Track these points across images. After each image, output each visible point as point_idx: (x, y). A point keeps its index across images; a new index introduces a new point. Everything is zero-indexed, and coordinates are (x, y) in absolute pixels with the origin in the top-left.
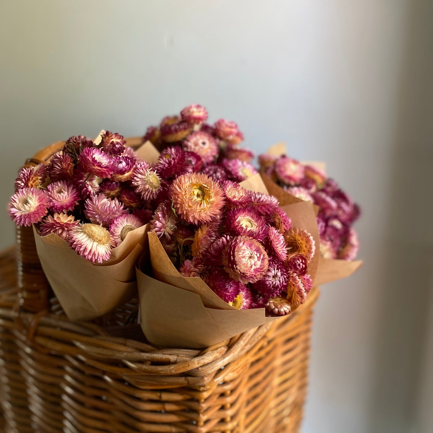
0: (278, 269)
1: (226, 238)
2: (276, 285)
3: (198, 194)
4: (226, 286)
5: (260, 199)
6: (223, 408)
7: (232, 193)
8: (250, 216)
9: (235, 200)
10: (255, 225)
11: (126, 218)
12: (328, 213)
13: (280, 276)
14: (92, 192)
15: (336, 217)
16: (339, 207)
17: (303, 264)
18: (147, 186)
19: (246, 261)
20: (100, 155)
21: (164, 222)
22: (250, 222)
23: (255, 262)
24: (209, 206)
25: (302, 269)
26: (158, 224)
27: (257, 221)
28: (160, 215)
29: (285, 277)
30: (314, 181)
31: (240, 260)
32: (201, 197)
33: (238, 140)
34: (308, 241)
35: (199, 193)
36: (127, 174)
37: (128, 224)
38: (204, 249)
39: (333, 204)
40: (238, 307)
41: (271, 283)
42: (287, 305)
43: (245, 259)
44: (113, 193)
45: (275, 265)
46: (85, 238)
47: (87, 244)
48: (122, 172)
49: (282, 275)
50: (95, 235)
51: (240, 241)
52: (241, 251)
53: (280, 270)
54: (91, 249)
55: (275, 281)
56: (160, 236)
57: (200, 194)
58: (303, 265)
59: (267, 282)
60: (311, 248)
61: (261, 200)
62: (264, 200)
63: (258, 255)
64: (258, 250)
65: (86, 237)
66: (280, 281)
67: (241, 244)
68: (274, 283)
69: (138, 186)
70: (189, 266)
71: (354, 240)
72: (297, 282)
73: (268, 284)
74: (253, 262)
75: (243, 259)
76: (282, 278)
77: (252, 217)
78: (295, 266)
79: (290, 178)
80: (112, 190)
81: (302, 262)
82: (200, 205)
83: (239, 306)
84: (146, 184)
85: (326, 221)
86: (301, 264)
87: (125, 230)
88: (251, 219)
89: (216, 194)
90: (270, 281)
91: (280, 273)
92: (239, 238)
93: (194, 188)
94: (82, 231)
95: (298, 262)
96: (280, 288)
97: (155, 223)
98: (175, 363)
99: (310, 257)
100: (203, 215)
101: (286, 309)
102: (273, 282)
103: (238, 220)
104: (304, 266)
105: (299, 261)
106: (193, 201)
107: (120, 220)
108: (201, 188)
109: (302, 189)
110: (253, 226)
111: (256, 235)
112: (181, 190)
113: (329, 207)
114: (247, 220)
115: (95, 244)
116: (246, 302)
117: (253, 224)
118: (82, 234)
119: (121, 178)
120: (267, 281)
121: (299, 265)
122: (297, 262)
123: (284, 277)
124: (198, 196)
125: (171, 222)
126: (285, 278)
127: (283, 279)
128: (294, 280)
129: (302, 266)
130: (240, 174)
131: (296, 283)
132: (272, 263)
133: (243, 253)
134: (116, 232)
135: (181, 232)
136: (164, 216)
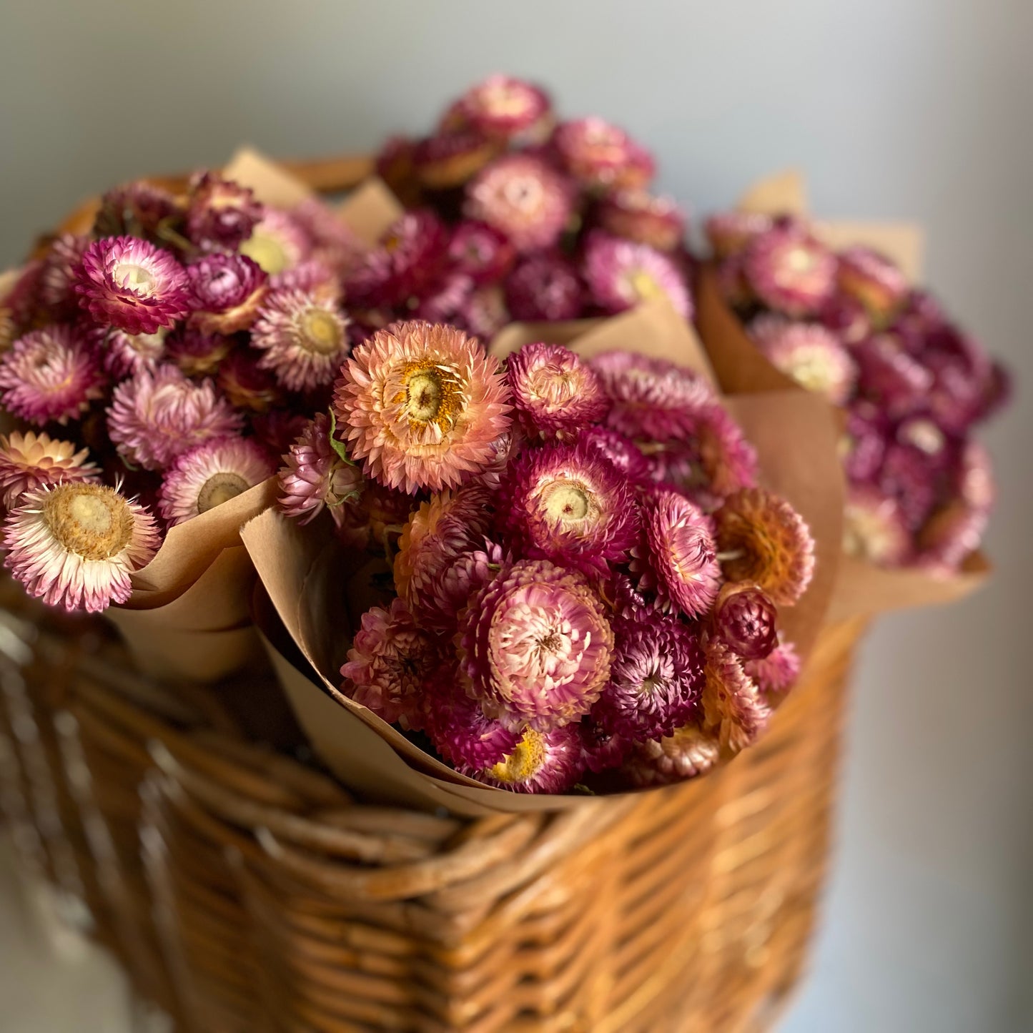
0: (662, 654)
1: (489, 555)
2: (653, 709)
3: (423, 393)
4: (469, 723)
5: (649, 391)
6: (530, 979)
7: (541, 386)
8: (588, 471)
9: (550, 409)
10: (596, 506)
11: (217, 452)
12: (901, 405)
13: (669, 681)
14: (139, 361)
15: (925, 414)
16: (937, 385)
17: (765, 623)
18: (295, 351)
19: (521, 664)
20: (148, 259)
21: (315, 477)
22: (582, 492)
23: (561, 662)
24: (451, 436)
25: (761, 639)
26: (296, 485)
27: (606, 491)
28: (302, 459)
29: (687, 682)
30: (860, 306)
31: (502, 661)
32: (432, 404)
33: (635, 178)
34: (792, 540)
35: (427, 392)
36: (234, 314)
37: (223, 471)
38: (425, 578)
39: (917, 376)
40: (525, 770)
41: (635, 705)
42: (704, 748)
43: (522, 656)
44: (201, 365)
45: (652, 644)
46: (45, 538)
47: (43, 561)
48: (219, 307)
49: (675, 678)
50: (77, 530)
51: (518, 585)
52: (510, 628)
53: (670, 659)
54: (57, 578)
55: (650, 696)
56: (311, 515)
57: (432, 395)
58: (762, 629)
59: (622, 701)
60: (799, 565)
61: (652, 396)
62: (663, 398)
63: (575, 635)
64: (577, 615)
65: (49, 535)
66: (666, 698)
67: (519, 596)
68: (646, 703)
69: (265, 351)
70: (372, 635)
71: (978, 484)
72: (737, 685)
73: (623, 707)
74: (550, 664)
75: (515, 658)
76: (676, 687)
77: (593, 476)
78: (736, 628)
79: (788, 294)
80: (199, 353)
81: (759, 618)
82: (423, 433)
83: (528, 769)
84: (291, 344)
85: (890, 430)
86: (757, 625)
87: (210, 489)
88: (587, 482)
89: (482, 396)
90: (633, 699)
91: (671, 667)
92: (515, 574)
93: (410, 374)
94: (41, 513)
95: (747, 616)
96: (664, 720)
97: (287, 481)
98: (374, 865)
99: (794, 592)
100: (433, 466)
101: (698, 758)
102: (640, 702)
103: (533, 495)
104: (765, 631)
105: (751, 613)
106: (400, 420)
107: (197, 458)
108: (435, 375)
109: (819, 333)
110: (590, 510)
111: (588, 549)
112: (370, 379)
113: (902, 387)
114: (572, 486)
115: (74, 559)
116: (555, 755)
117: (589, 504)
118: (39, 525)
119: (217, 324)
120: (622, 697)
121: (750, 626)
122: (744, 619)
123: (682, 683)
124: (424, 400)
125: (340, 476)
126: (683, 688)
127: (679, 690)
128: (729, 675)
129: (760, 632)
130: (622, 288)
131: (734, 690)
132: (644, 638)
133: (517, 633)
134: (182, 497)
135: (378, 502)
136: (313, 463)
